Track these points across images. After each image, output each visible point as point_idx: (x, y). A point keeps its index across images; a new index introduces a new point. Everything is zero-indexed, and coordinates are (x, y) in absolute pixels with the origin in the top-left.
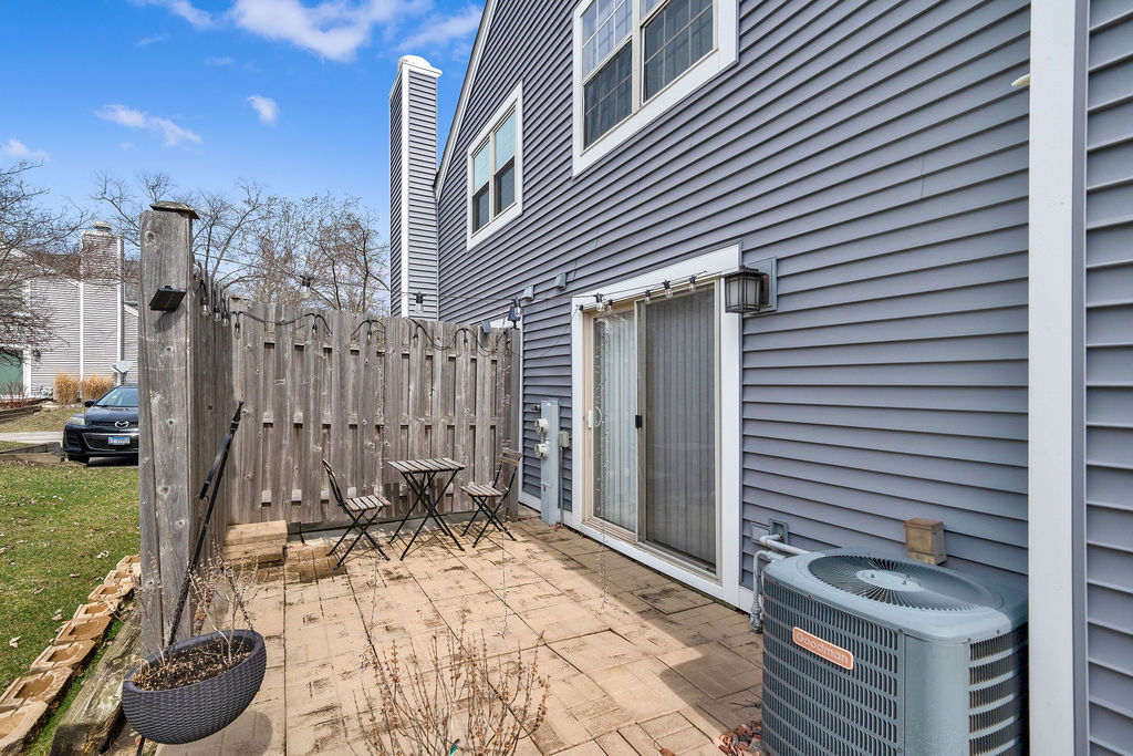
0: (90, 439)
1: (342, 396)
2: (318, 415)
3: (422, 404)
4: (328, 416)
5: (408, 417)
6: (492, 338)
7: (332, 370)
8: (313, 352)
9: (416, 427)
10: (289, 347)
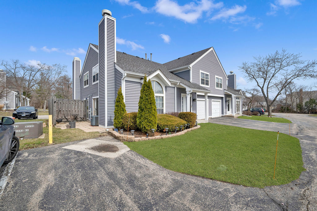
0: (18, 115)
1: (65, 107)
2: (63, 109)
3: (75, 108)
4: (64, 110)
5: (73, 110)
6: (83, 101)
7: (64, 105)
8: (62, 103)
9: (74, 111)
10: (59, 103)
